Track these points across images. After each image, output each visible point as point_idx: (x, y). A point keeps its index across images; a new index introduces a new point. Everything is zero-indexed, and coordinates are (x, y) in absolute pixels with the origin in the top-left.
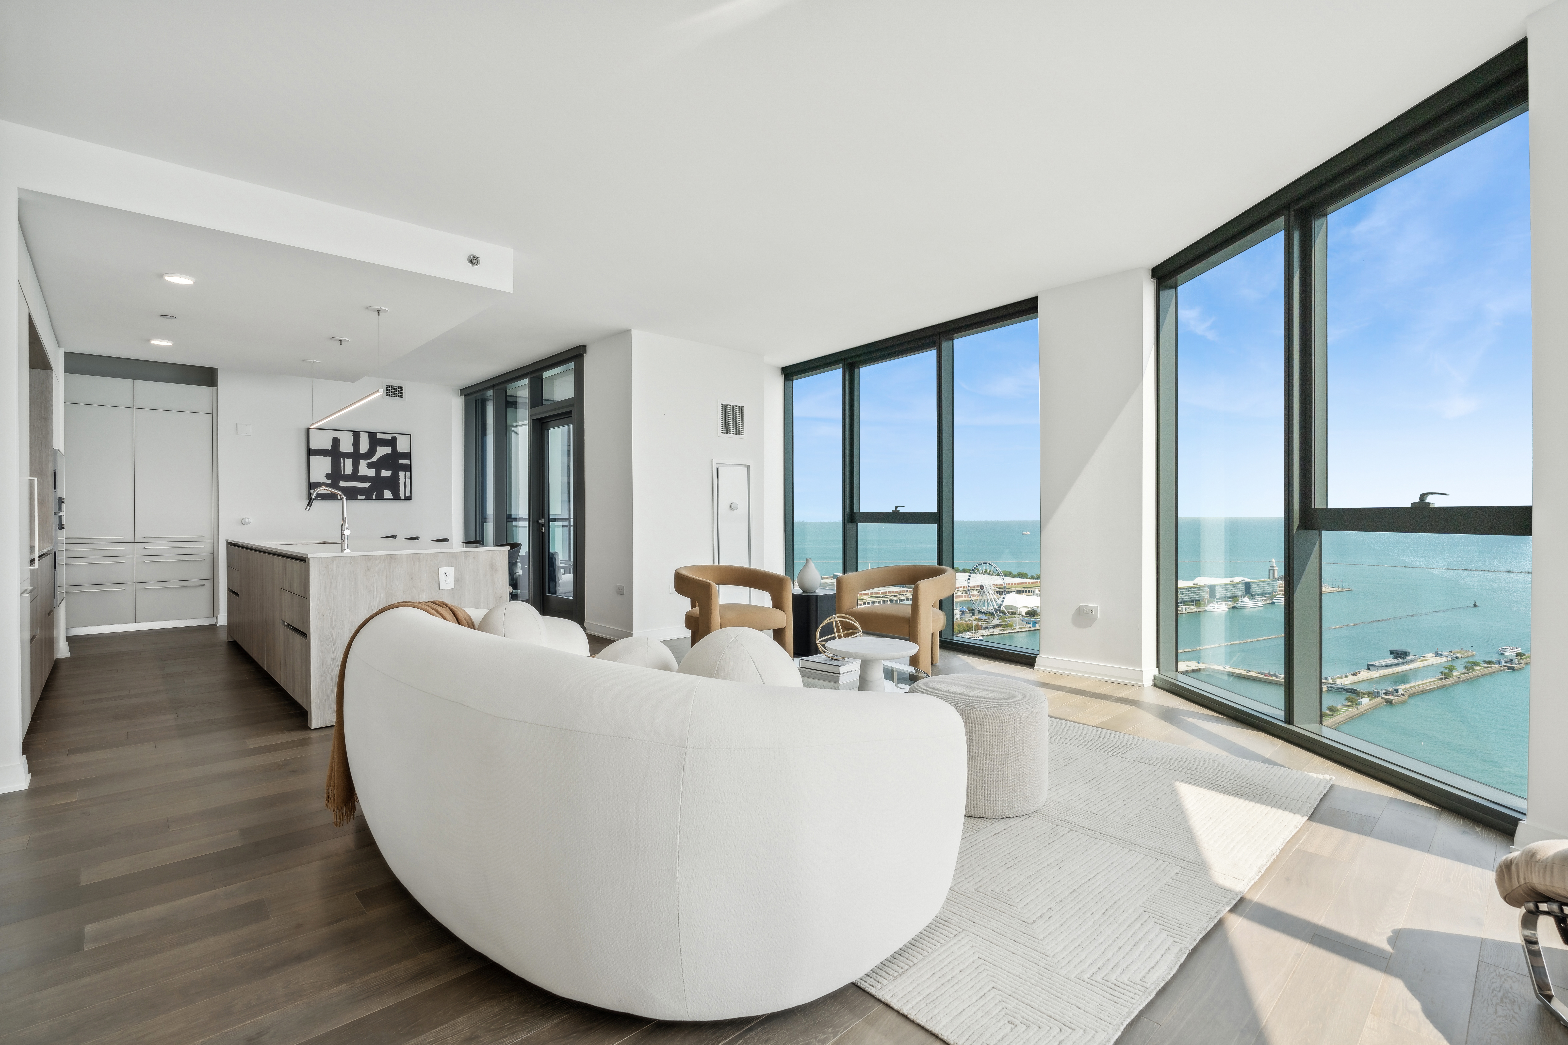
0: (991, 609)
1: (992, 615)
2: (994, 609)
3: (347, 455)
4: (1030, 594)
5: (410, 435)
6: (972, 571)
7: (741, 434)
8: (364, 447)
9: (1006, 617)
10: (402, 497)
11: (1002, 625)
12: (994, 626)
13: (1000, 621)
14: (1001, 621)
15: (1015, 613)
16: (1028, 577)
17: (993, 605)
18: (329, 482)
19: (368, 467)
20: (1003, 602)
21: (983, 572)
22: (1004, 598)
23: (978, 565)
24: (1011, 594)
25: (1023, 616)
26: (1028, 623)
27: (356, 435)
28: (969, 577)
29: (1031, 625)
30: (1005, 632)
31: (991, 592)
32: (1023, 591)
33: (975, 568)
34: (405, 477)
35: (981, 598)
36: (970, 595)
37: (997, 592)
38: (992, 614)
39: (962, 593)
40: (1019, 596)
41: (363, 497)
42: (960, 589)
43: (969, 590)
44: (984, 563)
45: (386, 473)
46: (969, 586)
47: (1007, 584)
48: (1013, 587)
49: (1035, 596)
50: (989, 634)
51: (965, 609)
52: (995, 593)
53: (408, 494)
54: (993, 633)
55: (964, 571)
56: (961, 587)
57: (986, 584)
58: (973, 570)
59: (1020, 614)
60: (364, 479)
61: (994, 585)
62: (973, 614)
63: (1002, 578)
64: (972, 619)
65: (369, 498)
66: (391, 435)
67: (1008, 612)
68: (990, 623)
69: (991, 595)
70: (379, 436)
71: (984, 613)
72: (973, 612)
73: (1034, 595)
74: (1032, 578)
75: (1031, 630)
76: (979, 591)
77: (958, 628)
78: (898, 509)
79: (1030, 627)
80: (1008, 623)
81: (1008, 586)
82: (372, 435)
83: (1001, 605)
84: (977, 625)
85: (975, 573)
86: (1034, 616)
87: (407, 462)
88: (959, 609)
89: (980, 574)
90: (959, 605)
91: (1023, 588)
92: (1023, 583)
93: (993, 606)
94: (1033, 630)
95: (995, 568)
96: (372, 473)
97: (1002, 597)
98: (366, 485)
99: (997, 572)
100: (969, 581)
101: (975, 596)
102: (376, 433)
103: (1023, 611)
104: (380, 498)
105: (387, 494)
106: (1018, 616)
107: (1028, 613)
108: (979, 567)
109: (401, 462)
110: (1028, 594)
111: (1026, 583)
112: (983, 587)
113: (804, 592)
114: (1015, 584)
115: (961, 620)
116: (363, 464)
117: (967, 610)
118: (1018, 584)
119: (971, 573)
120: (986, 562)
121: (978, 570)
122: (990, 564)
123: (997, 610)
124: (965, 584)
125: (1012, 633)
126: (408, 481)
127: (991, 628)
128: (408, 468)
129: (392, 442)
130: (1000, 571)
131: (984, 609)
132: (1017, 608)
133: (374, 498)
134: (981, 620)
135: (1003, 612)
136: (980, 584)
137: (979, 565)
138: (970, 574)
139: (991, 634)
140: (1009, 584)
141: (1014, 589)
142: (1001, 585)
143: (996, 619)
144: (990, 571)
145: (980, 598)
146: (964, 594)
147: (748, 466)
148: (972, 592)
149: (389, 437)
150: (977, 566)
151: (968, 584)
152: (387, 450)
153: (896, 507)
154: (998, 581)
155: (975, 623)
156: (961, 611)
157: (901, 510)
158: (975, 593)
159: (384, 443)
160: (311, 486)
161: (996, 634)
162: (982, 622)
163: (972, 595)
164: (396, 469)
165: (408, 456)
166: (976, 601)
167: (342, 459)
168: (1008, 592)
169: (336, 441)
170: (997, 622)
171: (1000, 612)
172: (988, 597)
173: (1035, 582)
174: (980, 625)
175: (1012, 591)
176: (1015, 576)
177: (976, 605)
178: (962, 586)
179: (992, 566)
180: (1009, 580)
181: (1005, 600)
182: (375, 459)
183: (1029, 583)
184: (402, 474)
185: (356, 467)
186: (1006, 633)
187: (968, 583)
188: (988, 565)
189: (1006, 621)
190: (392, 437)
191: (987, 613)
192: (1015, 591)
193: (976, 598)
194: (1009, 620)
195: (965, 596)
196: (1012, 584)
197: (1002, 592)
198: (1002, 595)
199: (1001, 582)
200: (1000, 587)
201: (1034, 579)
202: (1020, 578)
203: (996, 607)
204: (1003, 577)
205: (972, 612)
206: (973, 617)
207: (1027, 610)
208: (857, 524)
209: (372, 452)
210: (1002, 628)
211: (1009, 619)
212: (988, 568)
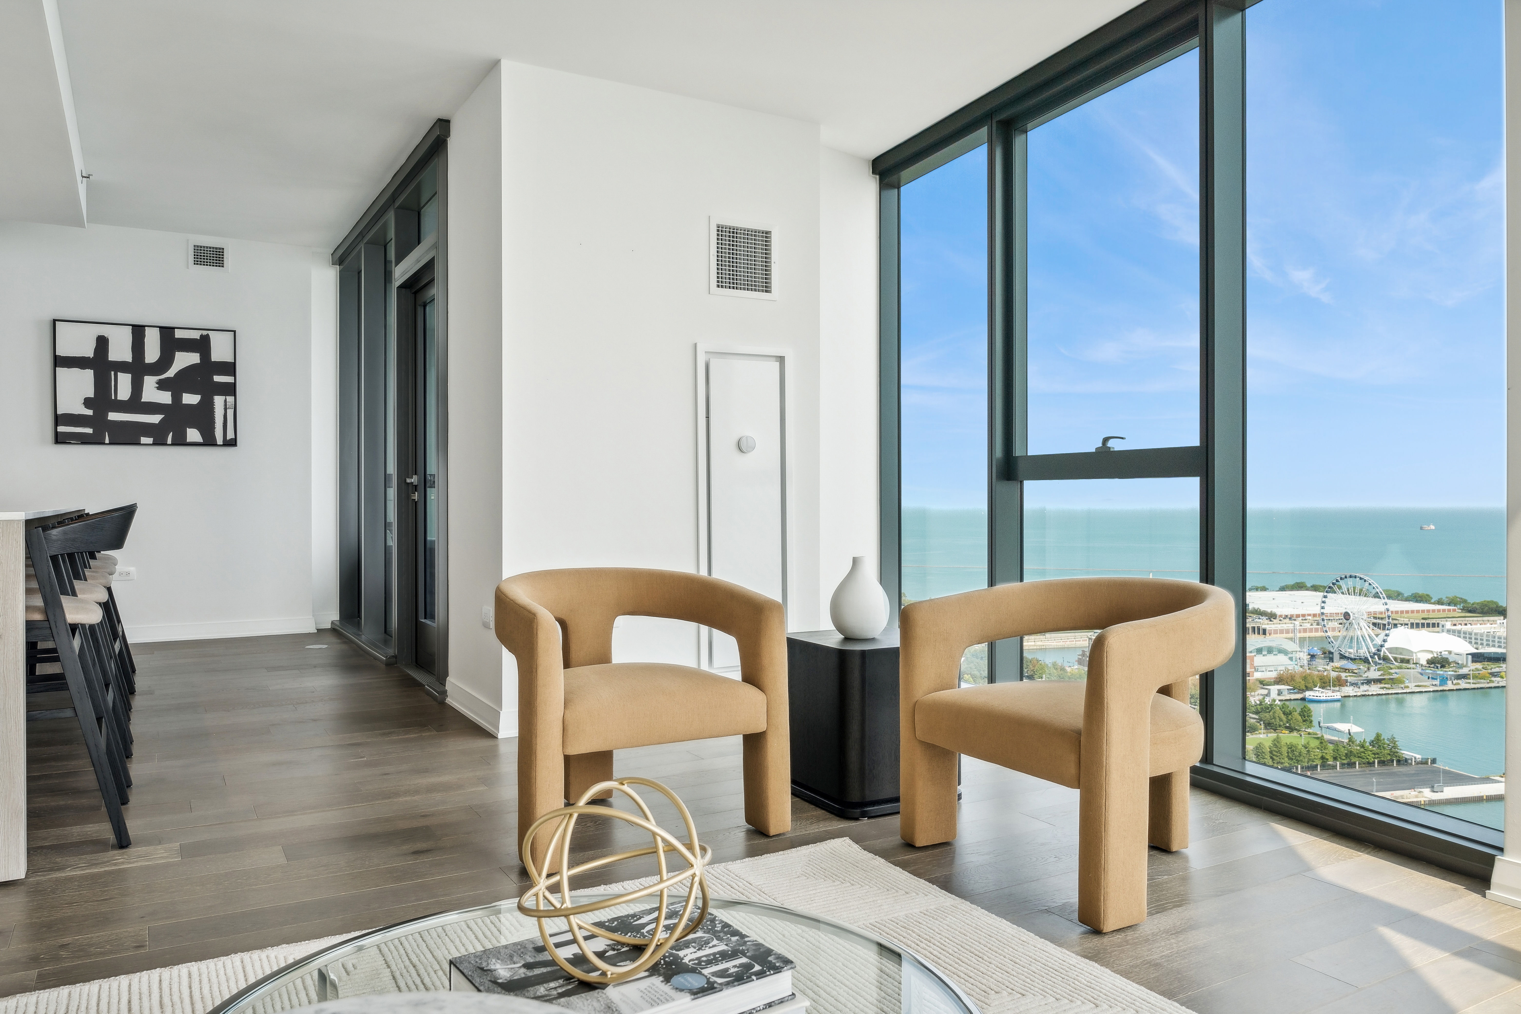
0: (1363, 652)
1: (1365, 662)
2: (1369, 652)
3: (122, 367)
4: (1436, 629)
5: (235, 332)
6: (1330, 590)
7: (766, 291)
8: (152, 353)
9: (1392, 666)
10: (220, 441)
11: (1384, 679)
12: (1369, 682)
13: (1380, 673)
14: (1382, 672)
15: (1408, 661)
16: (1433, 601)
17: (1366, 646)
18: (90, 412)
19: (158, 388)
20: (1385, 641)
21: (1348, 590)
22: (1387, 635)
23: (1339, 579)
24: (1401, 629)
25: (1422, 665)
26: (1433, 678)
27: (138, 331)
28: (1324, 599)
29: (1437, 682)
30: (1390, 692)
31: (1363, 624)
32: (1423, 625)
33: (1333, 584)
34: (226, 405)
35: (1345, 633)
36: (1325, 629)
37: (1374, 624)
38: (1366, 660)
39: (1312, 625)
40: (1414, 632)
41: (150, 440)
42: (1307, 617)
43: (1323, 620)
44: (1351, 577)
45: (191, 399)
46: (1323, 614)
47: (1392, 612)
48: (1404, 617)
49: (1445, 634)
50: (1359, 694)
51: (1316, 651)
52: (1371, 626)
53: (230, 435)
54: (1367, 693)
55: (1315, 588)
56: (1309, 615)
57: (1355, 611)
58: (1330, 587)
59: (1416, 663)
60: (152, 408)
61: (1369, 613)
62: (1332, 660)
63: (1383, 601)
64: (1328, 668)
65: (160, 442)
66: (200, 333)
67: (1396, 659)
68: (1361, 676)
69: (1363, 629)
70: (179, 334)
71: (1351, 659)
72: (1331, 656)
73: (1443, 631)
74: (1440, 602)
75: (1437, 691)
76: (1341, 621)
77: (1303, 682)
78: (1111, 444)
79: (1435, 685)
80: (1395, 676)
81: (1394, 616)
82: (167, 332)
83: (1382, 646)
84: (1338, 679)
85: (1335, 593)
86: (1443, 666)
87: (229, 379)
88: (1305, 650)
89: (1343, 593)
90: (1307, 643)
91: (1423, 619)
92: (1423, 611)
93: (1368, 648)
94: (1441, 691)
95: (1370, 584)
96: (165, 398)
97: (1383, 633)
98: (155, 419)
99: (1374, 592)
100: (1323, 605)
101: (1334, 629)
102: (174, 328)
103: (1423, 659)
104: (180, 441)
105: (193, 435)
106: (1414, 666)
107: (1431, 662)
108: (1341, 583)
109: (217, 379)
110: (1431, 629)
111: (1428, 611)
112: (1349, 615)
113: (848, 639)
114: (1407, 612)
115: (1309, 669)
116: (150, 382)
117: (1319, 653)
118: (1413, 612)
119: (1327, 592)
120: (1353, 574)
121: (1340, 588)
122: (1361, 579)
123: (1375, 654)
124: (1317, 610)
125: (1401, 693)
126: (230, 413)
127: (1363, 684)
128: (230, 390)
129: (202, 345)
130: (1379, 590)
131: (1352, 652)
132: (1412, 652)
133: (169, 441)
134: (1345, 670)
135: (1385, 659)
136: (1344, 611)
137: (1341, 579)
138: (1325, 594)
139: (1364, 693)
140: (1397, 612)
141: (1406, 621)
142: (1381, 613)
143: (1372, 669)
144: (1361, 590)
145: (1343, 633)
146: (1315, 626)
147: (781, 360)
148: (1330, 623)
149: (196, 335)
150: (1337, 581)
151: (1322, 611)
152: (193, 358)
153: (1106, 440)
154: (1377, 606)
155: (1334, 674)
156: (1309, 655)
157: (1115, 445)
158: (1335, 624)
159: (188, 345)
160: (59, 419)
161: (1372, 695)
162: (1347, 674)
163: (1329, 628)
164: (209, 391)
165: (230, 368)
166: (1336, 638)
167: (113, 373)
168: (1395, 626)
169: (102, 343)
170: (1374, 674)
171: (1380, 657)
172: (1359, 633)
173: (1444, 611)
174: (1344, 678)
175: (1402, 624)
176: (1407, 599)
177: (1336, 644)
178: (1312, 613)
179: (1365, 581)
180: (1396, 606)
181: (1389, 639)
182: (171, 373)
183: (1434, 611)
184: (219, 401)
185: (137, 387)
186: (1392, 694)
187: (1323, 608)
188: (1358, 579)
189: (1391, 674)
190: (201, 336)
191: (1355, 659)
192: (1407, 624)
193: (1337, 634)
194: (1395, 672)
195: (1317, 630)
196: (1402, 612)
197: (1384, 625)
198: (1384, 629)
199: (1382, 608)
200: (1380, 616)
201: (1442, 604)
202: (1417, 601)
203: (1373, 650)
204: (1386, 600)
205: (1329, 656)
206: (1331, 664)
207: (1430, 656)
208: (1021, 483)
209: (165, 361)
210: (1383, 685)
211: (1397, 671)
212: (1359, 584)
